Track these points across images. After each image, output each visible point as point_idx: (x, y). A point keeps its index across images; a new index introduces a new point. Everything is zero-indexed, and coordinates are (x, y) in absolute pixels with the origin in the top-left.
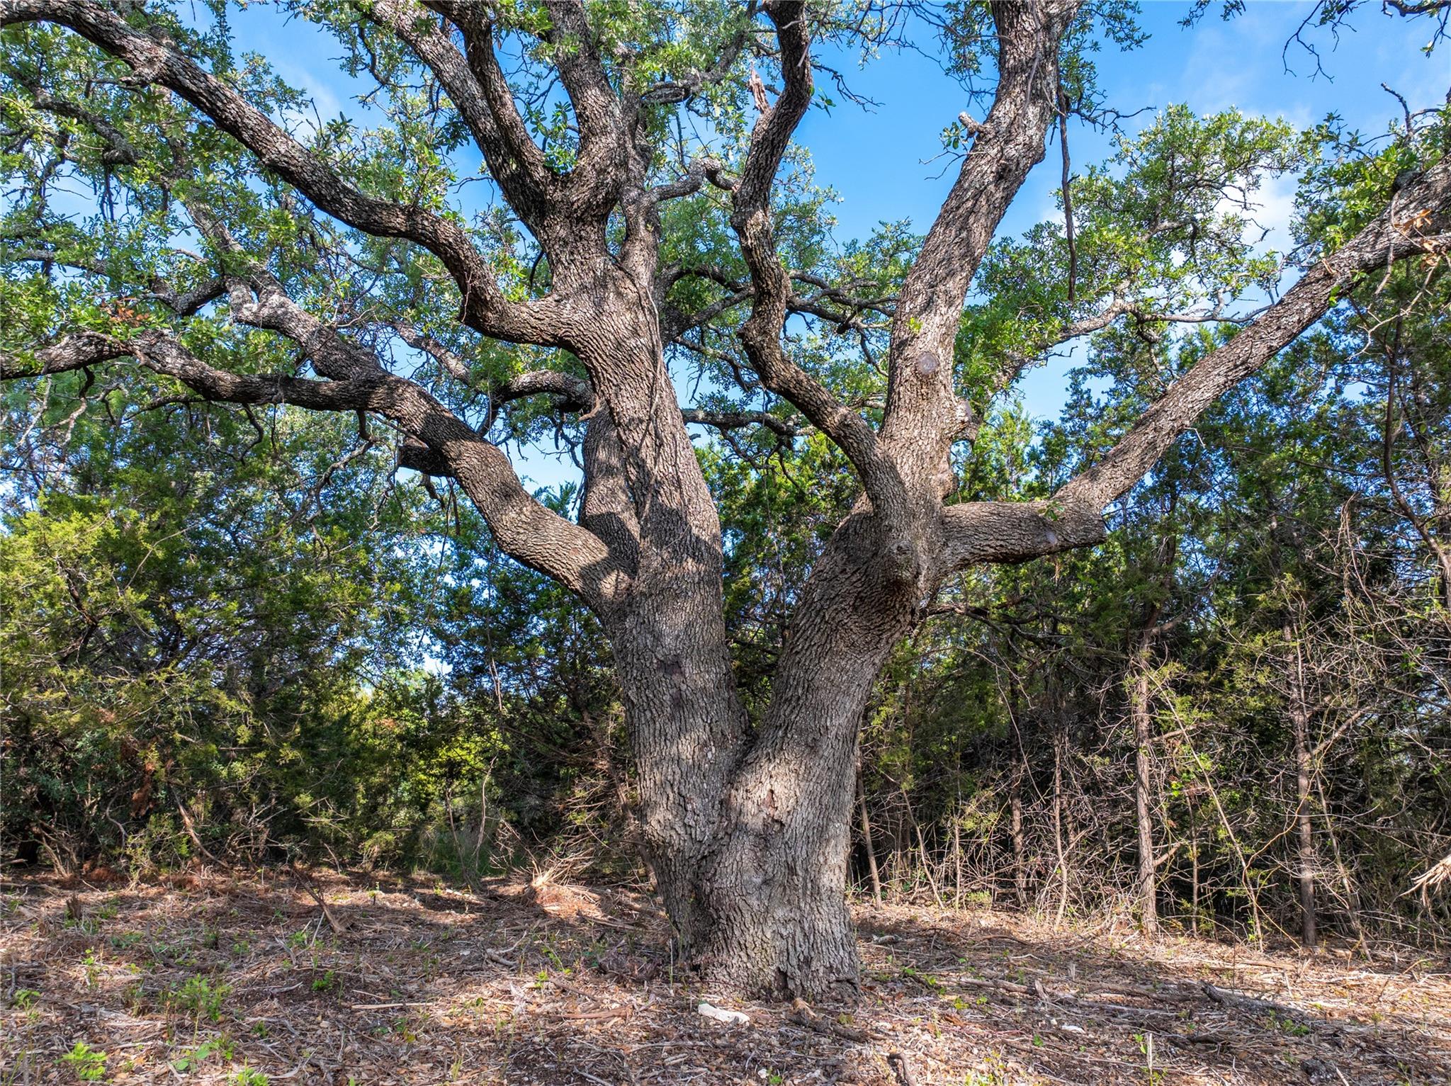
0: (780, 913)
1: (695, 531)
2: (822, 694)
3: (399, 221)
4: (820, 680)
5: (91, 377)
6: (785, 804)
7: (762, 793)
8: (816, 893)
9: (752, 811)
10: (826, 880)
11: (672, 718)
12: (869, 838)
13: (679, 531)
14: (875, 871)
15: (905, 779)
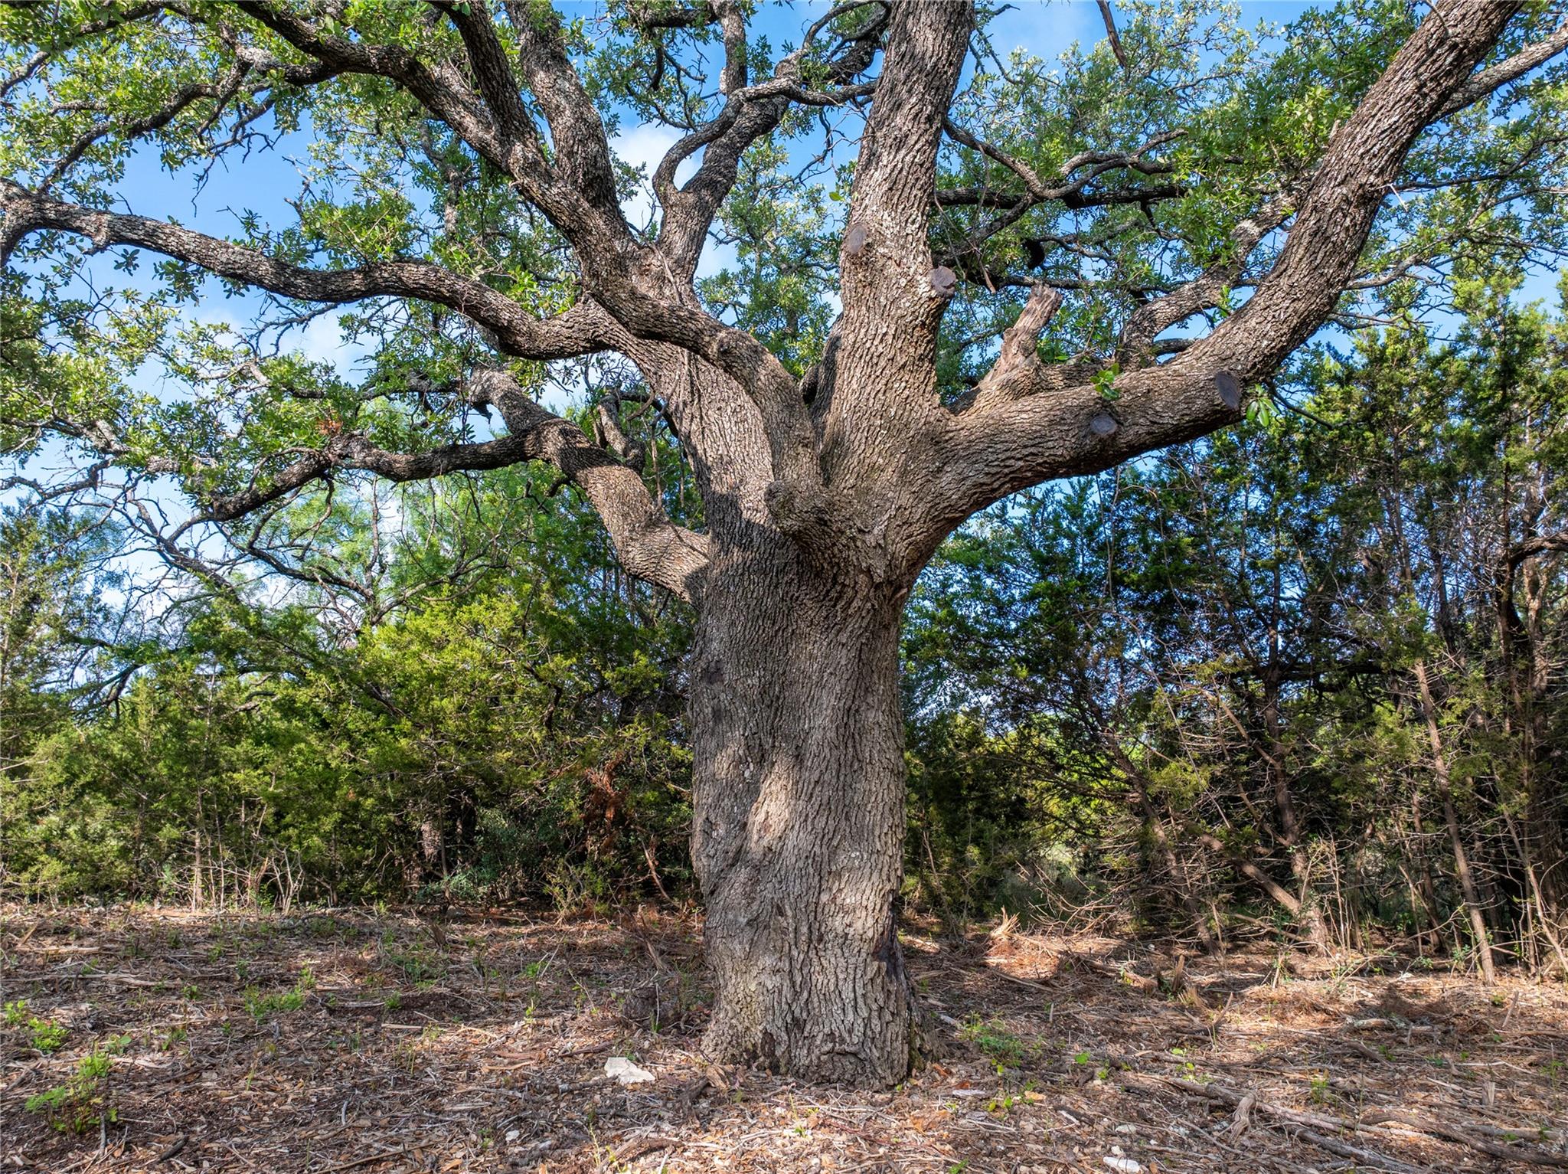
0: (768, 961)
1: (746, 515)
6: (777, 828)
7: (761, 817)
8: (818, 939)
9: (755, 837)
10: (838, 923)
11: (712, 734)
12: (1467, 884)
13: (728, 519)
14: (1480, 931)
15: (1507, 800)
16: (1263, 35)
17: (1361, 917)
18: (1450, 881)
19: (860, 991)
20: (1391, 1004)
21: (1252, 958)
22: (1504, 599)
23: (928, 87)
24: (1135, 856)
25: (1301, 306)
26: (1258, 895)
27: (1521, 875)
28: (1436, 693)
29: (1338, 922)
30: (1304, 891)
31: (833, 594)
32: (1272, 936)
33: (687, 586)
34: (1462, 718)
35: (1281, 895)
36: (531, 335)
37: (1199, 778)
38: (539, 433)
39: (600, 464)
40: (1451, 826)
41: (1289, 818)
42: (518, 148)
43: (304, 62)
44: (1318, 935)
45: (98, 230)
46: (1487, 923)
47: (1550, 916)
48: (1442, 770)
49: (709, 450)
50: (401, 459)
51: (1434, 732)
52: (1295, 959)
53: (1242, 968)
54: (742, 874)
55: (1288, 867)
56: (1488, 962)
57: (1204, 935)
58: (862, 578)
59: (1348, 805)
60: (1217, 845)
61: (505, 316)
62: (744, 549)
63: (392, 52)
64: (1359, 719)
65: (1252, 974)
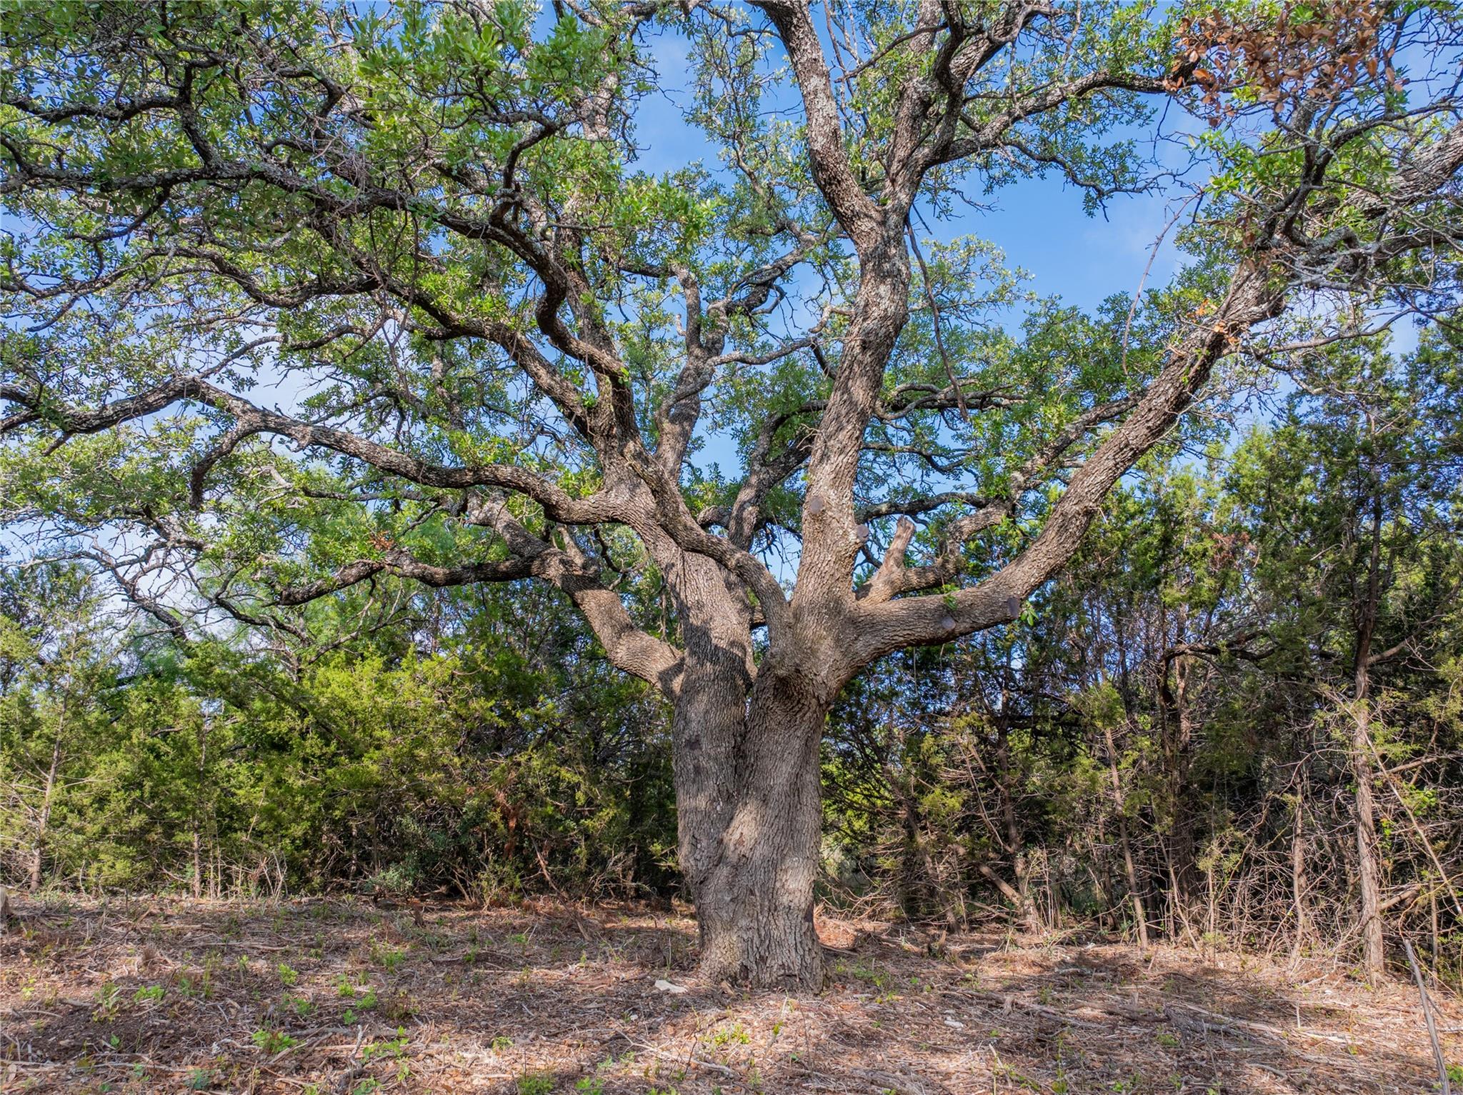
0: (743, 923)
1: (714, 641)
2: (767, 761)
3: (469, 477)
4: (764, 752)
5: (373, 581)
6: (749, 843)
7: (736, 836)
8: (774, 909)
9: (732, 848)
10: (785, 900)
11: (694, 782)
12: (1132, 880)
13: (702, 643)
14: (1139, 911)
15: (1160, 822)
16: (1019, 277)
17: (1062, 905)
18: (1123, 878)
19: (798, 940)
20: (1081, 960)
21: (987, 936)
22: (1162, 684)
23: (858, 420)
24: (901, 858)
25: (1052, 562)
26: (986, 889)
27: (1167, 874)
28: (1118, 746)
29: (1046, 910)
30: (1024, 887)
31: (796, 709)
32: (999, 920)
33: (660, 679)
34: (1135, 762)
35: (1006, 889)
36: (569, 511)
37: (954, 802)
38: (543, 560)
39: (592, 588)
40: (1124, 839)
41: (1013, 831)
42: (631, 444)
43: (437, 329)
44: (1032, 920)
45: (304, 437)
46: (1145, 907)
47: (1183, 901)
48: (1120, 801)
49: (690, 598)
50: (440, 572)
51: (1115, 773)
52: (1018, 936)
53: (980, 942)
54: (723, 872)
55: (1011, 869)
56: (1144, 935)
57: (951, 918)
58: (814, 700)
59: (1056, 823)
60: (962, 851)
61: (554, 498)
62: (714, 663)
63: (499, 327)
64: (1065, 761)
65: (987, 945)
